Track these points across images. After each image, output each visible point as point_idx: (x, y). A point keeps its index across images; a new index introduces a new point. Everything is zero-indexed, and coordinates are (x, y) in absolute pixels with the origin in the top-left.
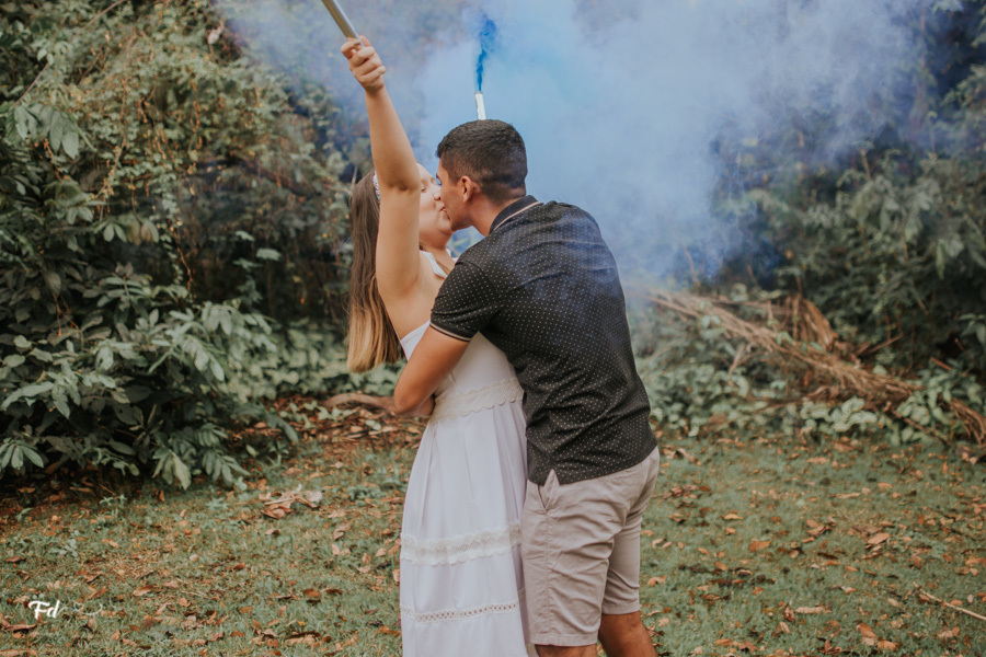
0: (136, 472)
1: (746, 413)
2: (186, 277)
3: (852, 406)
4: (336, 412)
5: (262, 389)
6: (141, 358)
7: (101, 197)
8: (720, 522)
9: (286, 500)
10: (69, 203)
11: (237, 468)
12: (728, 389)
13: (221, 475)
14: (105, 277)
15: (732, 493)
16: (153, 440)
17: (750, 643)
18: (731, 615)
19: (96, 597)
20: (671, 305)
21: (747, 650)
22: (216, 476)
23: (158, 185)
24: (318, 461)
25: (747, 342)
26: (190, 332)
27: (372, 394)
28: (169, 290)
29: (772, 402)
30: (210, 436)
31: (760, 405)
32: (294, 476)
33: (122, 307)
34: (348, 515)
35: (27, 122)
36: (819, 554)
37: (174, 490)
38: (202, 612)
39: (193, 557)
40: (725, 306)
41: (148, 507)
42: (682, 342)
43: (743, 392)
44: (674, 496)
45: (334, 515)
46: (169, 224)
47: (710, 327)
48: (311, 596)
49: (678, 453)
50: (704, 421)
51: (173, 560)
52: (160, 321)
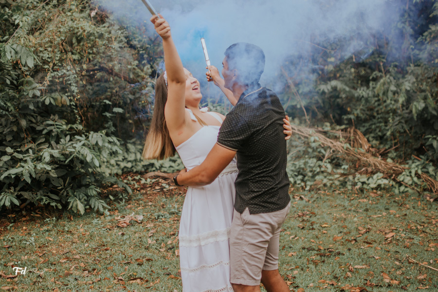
0: (60, 207)
1: (330, 180)
2: (82, 120)
3: (378, 176)
4: (149, 180)
5: (115, 170)
6: (62, 156)
7: (44, 85)
8: (320, 228)
9: (127, 219)
10: (29, 88)
11: (105, 205)
12: (323, 169)
13: (98, 208)
14: (46, 121)
15: (325, 215)
16: (68, 193)
17: (334, 282)
18: (326, 269)
19: (43, 263)
20: (297, 132)
21: (333, 285)
22: (96, 209)
23: (69, 80)
24: (141, 202)
25: (331, 148)
26: (84, 145)
27: (164, 172)
28: (74, 126)
29: (342, 175)
30: (94, 191)
31: (337, 176)
32: (131, 208)
33: (53, 134)
34: (155, 226)
35: (11, 52)
36: (364, 242)
37: (77, 215)
38: (91, 269)
39: (86, 245)
40: (320, 132)
41: (66, 223)
42: (302, 148)
43: (329, 170)
44: (299, 216)
45: (149, 226)
46: (74, 97)
47: (314, 142)
48: (139, 262)
49: (301, 198)
50: (312, 183)
51: (77, 246)
52: (71, 140)
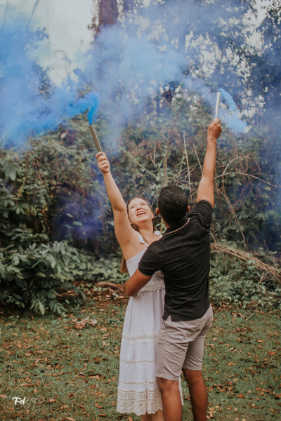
0: (24, 306)
1: (264, 301)
2: (47, 230)
4: (100, 288)
5: (69, 277)
6: (29, 261)
7: (17, 197)
8: (256, 343)
9: (83, 322)
10: (4, 198)
11: (63, 308)
12: (258, 291)
13: (56, 310)
14: (15, 228)
15: (260, 332)
16: (30, 295)
17: (269, 390)
18: (261, 379)
19: (10, 355)
20: (236, 255)
21: (268, 393)
22: (54, 310)
23: (39, 194)
24: (93, 308)
25: (265, 272)
26: (49, 252)
27: (113, 282)
28: (41, 235)
29: (276, 297)
30: (54, 295)
31: (271, 298)
32: (85, 313)
33: (21, 241)
34: (108, 330)
37: (37, 315)
38: (53, 364)
39: (48, 342)
40: (256, 256)
41: (27, 321)
42: (240, 270)
43: (264, 292)
44: (237, 331)
45: (102, 329)
46: (42, 209)
47: (251, 265)
48: (96, 360)
49: (238, 315)
50: (248, 303)
51: (40, 343)
52: (36, 247)
